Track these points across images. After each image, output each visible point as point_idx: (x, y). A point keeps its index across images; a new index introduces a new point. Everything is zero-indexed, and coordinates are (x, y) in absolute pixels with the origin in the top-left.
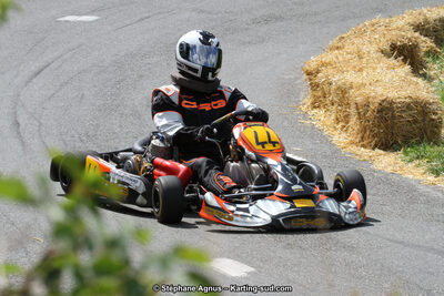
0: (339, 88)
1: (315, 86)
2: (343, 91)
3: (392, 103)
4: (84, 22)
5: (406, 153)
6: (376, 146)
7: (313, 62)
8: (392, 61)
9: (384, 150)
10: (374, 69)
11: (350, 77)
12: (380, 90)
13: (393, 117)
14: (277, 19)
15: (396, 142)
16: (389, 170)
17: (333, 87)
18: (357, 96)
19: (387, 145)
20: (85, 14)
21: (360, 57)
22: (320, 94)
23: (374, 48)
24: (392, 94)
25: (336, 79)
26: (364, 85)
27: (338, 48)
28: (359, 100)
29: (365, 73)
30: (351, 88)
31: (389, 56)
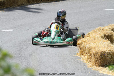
1: (81, 48)
2: (89, 49)
3: (104, 52)
5: (109, 68)
6: (100, 66)
7: (80, 41)
8: (104, 40)
9: (103, 67)
10: (99, 42)
11: (92, 45)
12: (101, 49)
13: (105, 57)
15: (106, 65)
16: (104, 73)
17: (86, 48)
18: (94, 51)
19: (104, 65)
20: (10, 29)
21: (95, 39)
22: (82, 51)
23: (99, 36)
24: (105, 50)
25: (87, 46)
26: (96, 47)
27: (88, 36)
28: (94, 52)
29: (96, 44)
30: (92, 48)
31: (103, 38)
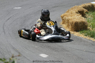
0: (67, 20)
1: (63, 20)
2: (68, 20)
3: (77, 22)
4: (18, 9)
5: (80, 32)
6: (74, 31)
7: (62, 15)
10: (74, 16)
11: (70, 18)
12: (75, 20)
13: (78, 25)
14: (57, 7)
16: (77, 35)
19: (77, 31)
20: (19, 7)
21: (72, 14)
22: (64, 21)
23: (74, 12)
24: (78, 21)
25: (67, 18)
26: (72, 19)
27: (68, 12)
28: (71, 22)
29: (72, 17)
30: (70, 20)
31: (77, 13)
